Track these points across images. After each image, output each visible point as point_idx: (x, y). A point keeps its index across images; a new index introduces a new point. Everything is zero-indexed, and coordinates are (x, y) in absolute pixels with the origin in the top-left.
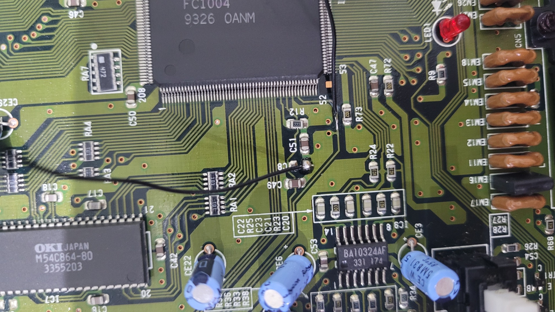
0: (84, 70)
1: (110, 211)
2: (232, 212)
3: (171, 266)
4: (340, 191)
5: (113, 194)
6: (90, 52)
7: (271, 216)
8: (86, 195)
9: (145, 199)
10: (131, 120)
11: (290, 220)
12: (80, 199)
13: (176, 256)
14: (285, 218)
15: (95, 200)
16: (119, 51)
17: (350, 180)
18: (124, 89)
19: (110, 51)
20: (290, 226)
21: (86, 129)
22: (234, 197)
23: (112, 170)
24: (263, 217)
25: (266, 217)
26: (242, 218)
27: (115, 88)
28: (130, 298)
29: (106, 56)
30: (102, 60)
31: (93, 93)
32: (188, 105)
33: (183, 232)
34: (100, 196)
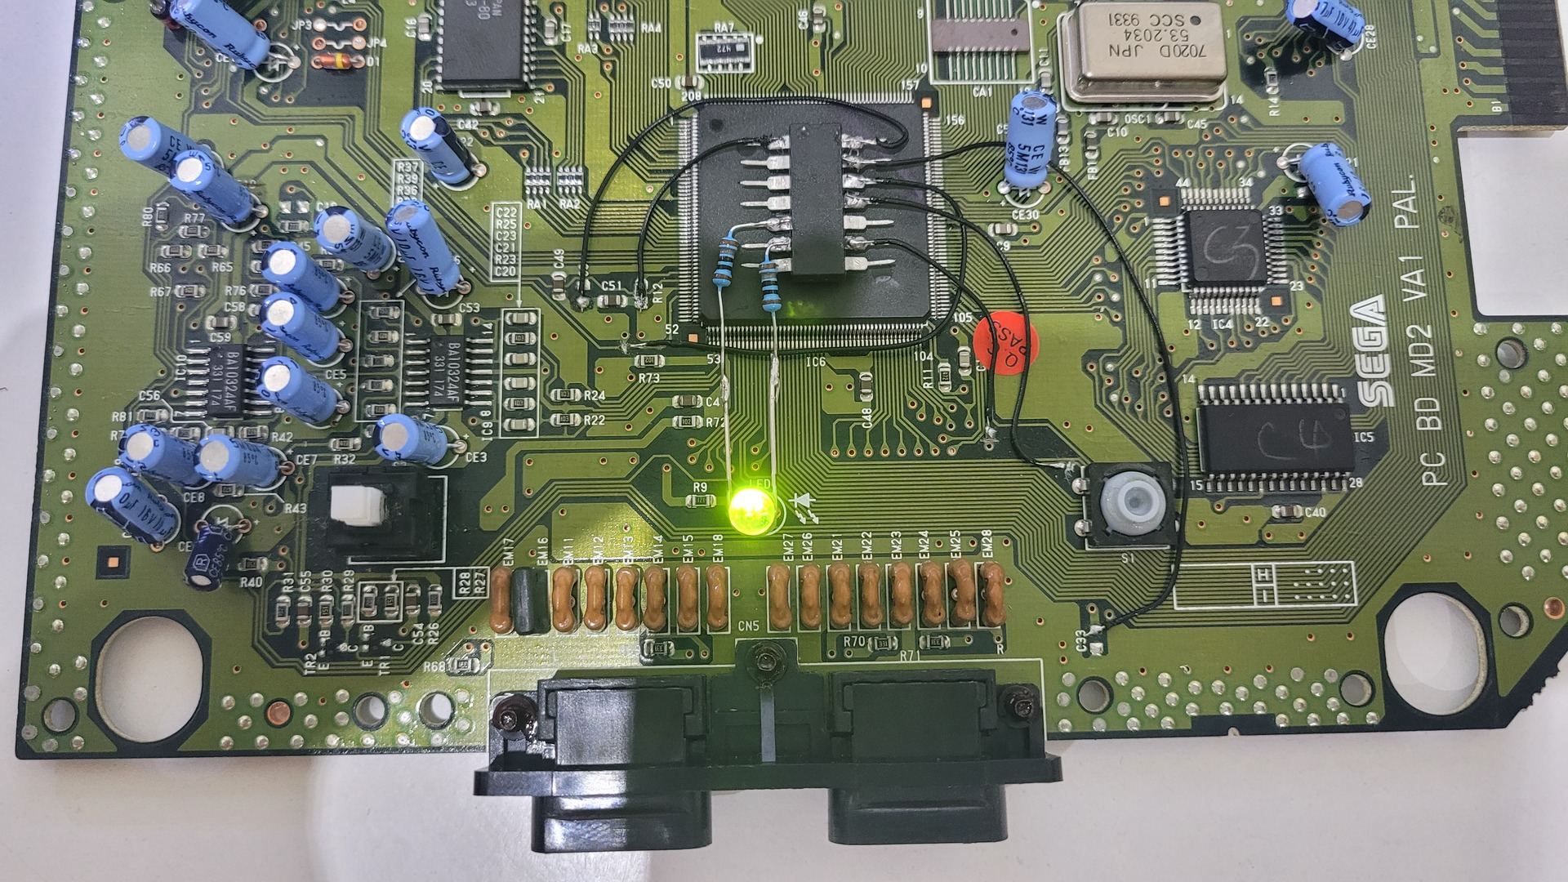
0: (729, 27)
1: (540, 49)
2: (526, 201)
3: (460, 121)
4: (543, 347)
5: (564, 54)
6: (752, 35)
7: (516, 253)
8: (565, 20)
9: (555, 93)
10: (660, 80)
11: (510, 277)
12: (560, 14)
13: (474, 128)
14: (512, 271)
15: (557, 31)
16: (752, 70)
17: (557, 362)
18: (702, 75)
19: (751, 59)
20: (502, 277)
21: (651, 25)
22: (548, 205)
23: (596, 55)
24: (516, 242)
25: (516, 246)
26: (517, 214)
27: (703, 63)
28: (422, 67)
29: (745, 53)
30: (740, 48)
31: (697, 36)
32: (676, 152)
33: (505, 139)
34: (563, 38)
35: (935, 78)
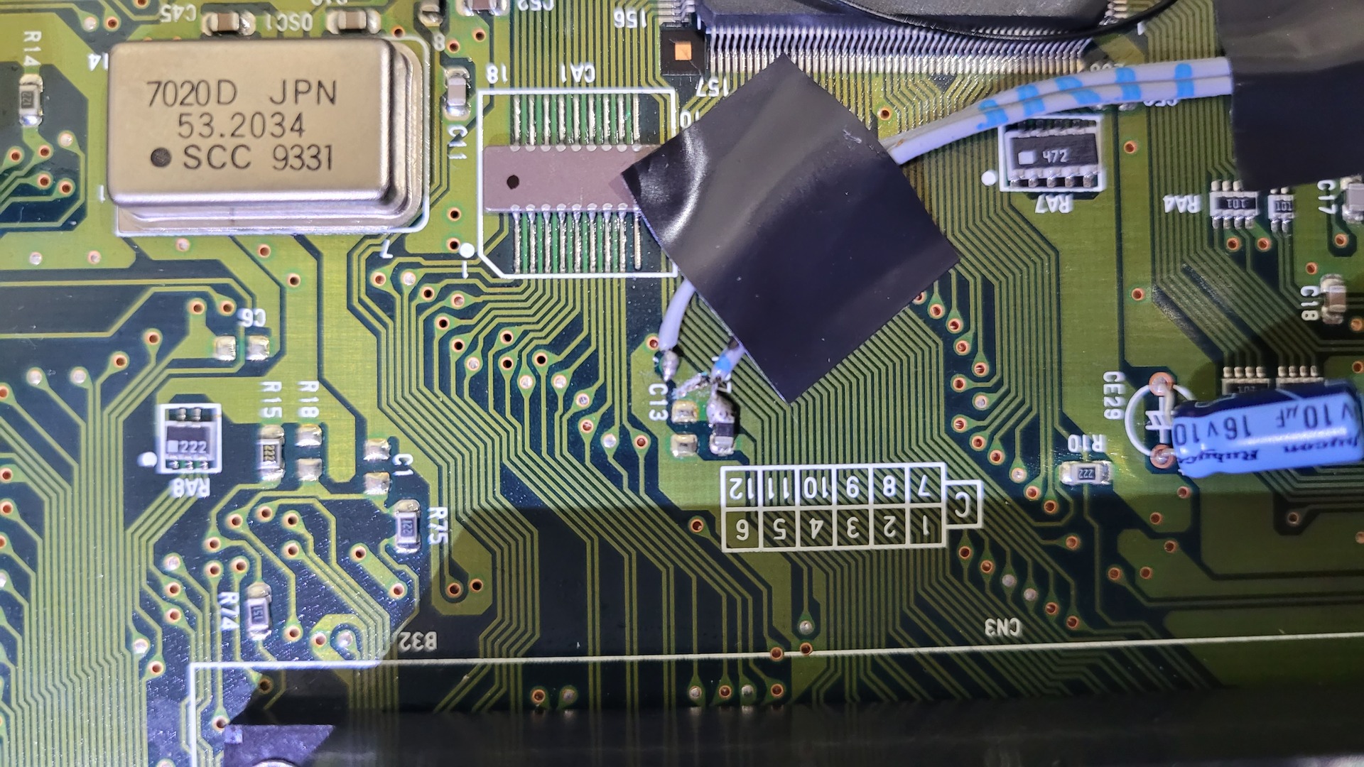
6: (1002, 188)
8: (1328, 219)
29: (1019, 147)
30: (1027, 157)
31: (1100, 188)
35: (665, 99)
